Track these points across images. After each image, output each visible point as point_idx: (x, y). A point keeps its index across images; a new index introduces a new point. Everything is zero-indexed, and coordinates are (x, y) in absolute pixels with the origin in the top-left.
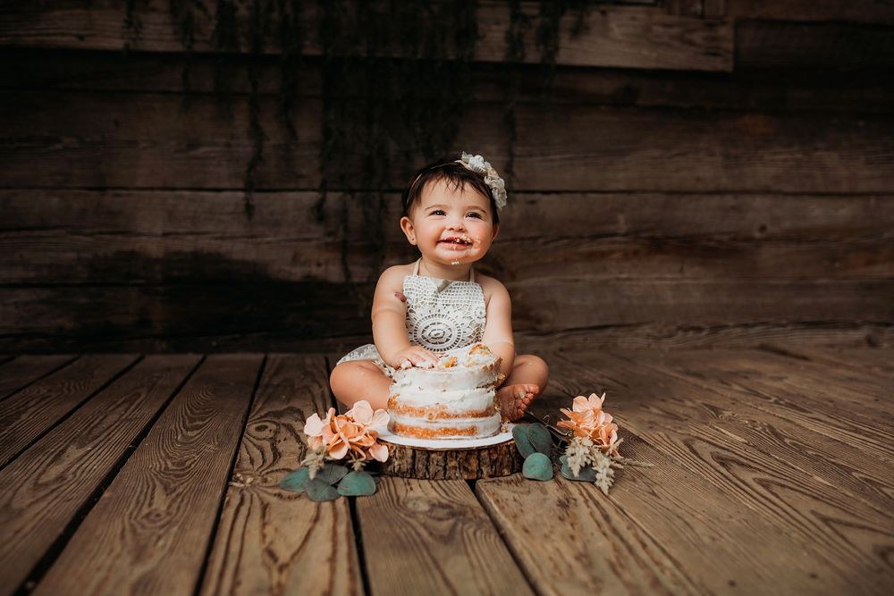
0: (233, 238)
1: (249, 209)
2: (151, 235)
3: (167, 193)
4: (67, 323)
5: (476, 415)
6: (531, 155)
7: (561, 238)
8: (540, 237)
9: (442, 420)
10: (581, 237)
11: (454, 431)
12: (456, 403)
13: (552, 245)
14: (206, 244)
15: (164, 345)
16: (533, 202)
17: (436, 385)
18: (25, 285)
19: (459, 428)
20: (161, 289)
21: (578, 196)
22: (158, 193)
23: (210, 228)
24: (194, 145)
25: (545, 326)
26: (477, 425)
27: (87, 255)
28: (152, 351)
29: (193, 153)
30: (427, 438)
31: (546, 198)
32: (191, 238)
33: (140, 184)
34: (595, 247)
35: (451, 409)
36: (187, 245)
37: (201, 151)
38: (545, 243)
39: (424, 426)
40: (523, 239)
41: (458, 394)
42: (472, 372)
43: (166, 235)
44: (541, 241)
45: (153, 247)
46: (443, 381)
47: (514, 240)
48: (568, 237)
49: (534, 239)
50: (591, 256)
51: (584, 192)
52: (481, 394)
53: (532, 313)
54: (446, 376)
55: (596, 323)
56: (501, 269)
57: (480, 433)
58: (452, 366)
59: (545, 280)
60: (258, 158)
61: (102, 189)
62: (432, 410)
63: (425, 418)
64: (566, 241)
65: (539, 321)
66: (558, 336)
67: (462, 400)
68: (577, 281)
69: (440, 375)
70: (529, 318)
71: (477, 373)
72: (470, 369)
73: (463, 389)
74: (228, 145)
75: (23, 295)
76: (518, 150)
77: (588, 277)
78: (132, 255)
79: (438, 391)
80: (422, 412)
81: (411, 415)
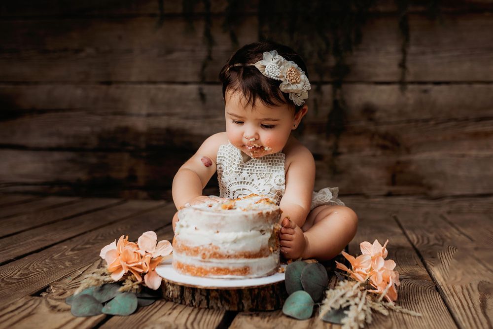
0: (195, 118)
1: (202, 96)
2: (139, 115)
3: (151, 86)
4: (82, 176)
5: (249, 256)
6: (423, 53)
7: (449, 120)
8: (431, 119)
9: (214, 260)
10: (467, 119)
11: (226, 271)
12: (229, 244)
13: (441, 126)
14: (175, 122)
15: (144, 194)
16: (426, 91)
17: (210, 226)
18: (59, 149)
19: (231, 268)
20: (144, 154)
21: (464, 86)
22: (145, 86)
23: (179, 110)
24: (169, 51)
25: (435, 193)
26: (250, 265)
27: (97, 129)
28: (136, 198)
29: (170, 57)
30: (201, 276)
31: (437, 88)
32: (165, 118)
33: (133, 79)
34: (480, 128)
35: (223, 249)
36: (162, 123)
37: (175, 55)
38: (437, 124)
39: (198, 264)
40: (417, 121)
41: (232, 236)
42: (246, 216)
43: (149, 115)
44: (432, 123)
45: (140, 124)
46: (216, 222)
47: (409, 121)
48: (456, 120)
49: (426, 121)
50: (476, 136)
51: (470, 83)
52: (255, 236)
53: (424, 181)
54: (219, 218)
55: (480, 191)
56: (398, 145)
57: (253, 274)
58: (230, 208)
59: (436, 155)
60: (209, 58)
61: (109, 83)
62: (206, 249)
63: (199, 257)
64: (453, 123)
65: (430, 188)
66: (447, 201)
67: (235, 242)
68: (463, 156)
69: (214, 216)
70: (421, 185)
71: (251, 217)
72: (245, 213)
73: (236, 231)
74: (193, 51)
75: (57, 156)
76: (412, 49)
77: (474, 153)
78: (126, 130)
79: (211, 231)
80: (196, 251)
81: (187, 254)
